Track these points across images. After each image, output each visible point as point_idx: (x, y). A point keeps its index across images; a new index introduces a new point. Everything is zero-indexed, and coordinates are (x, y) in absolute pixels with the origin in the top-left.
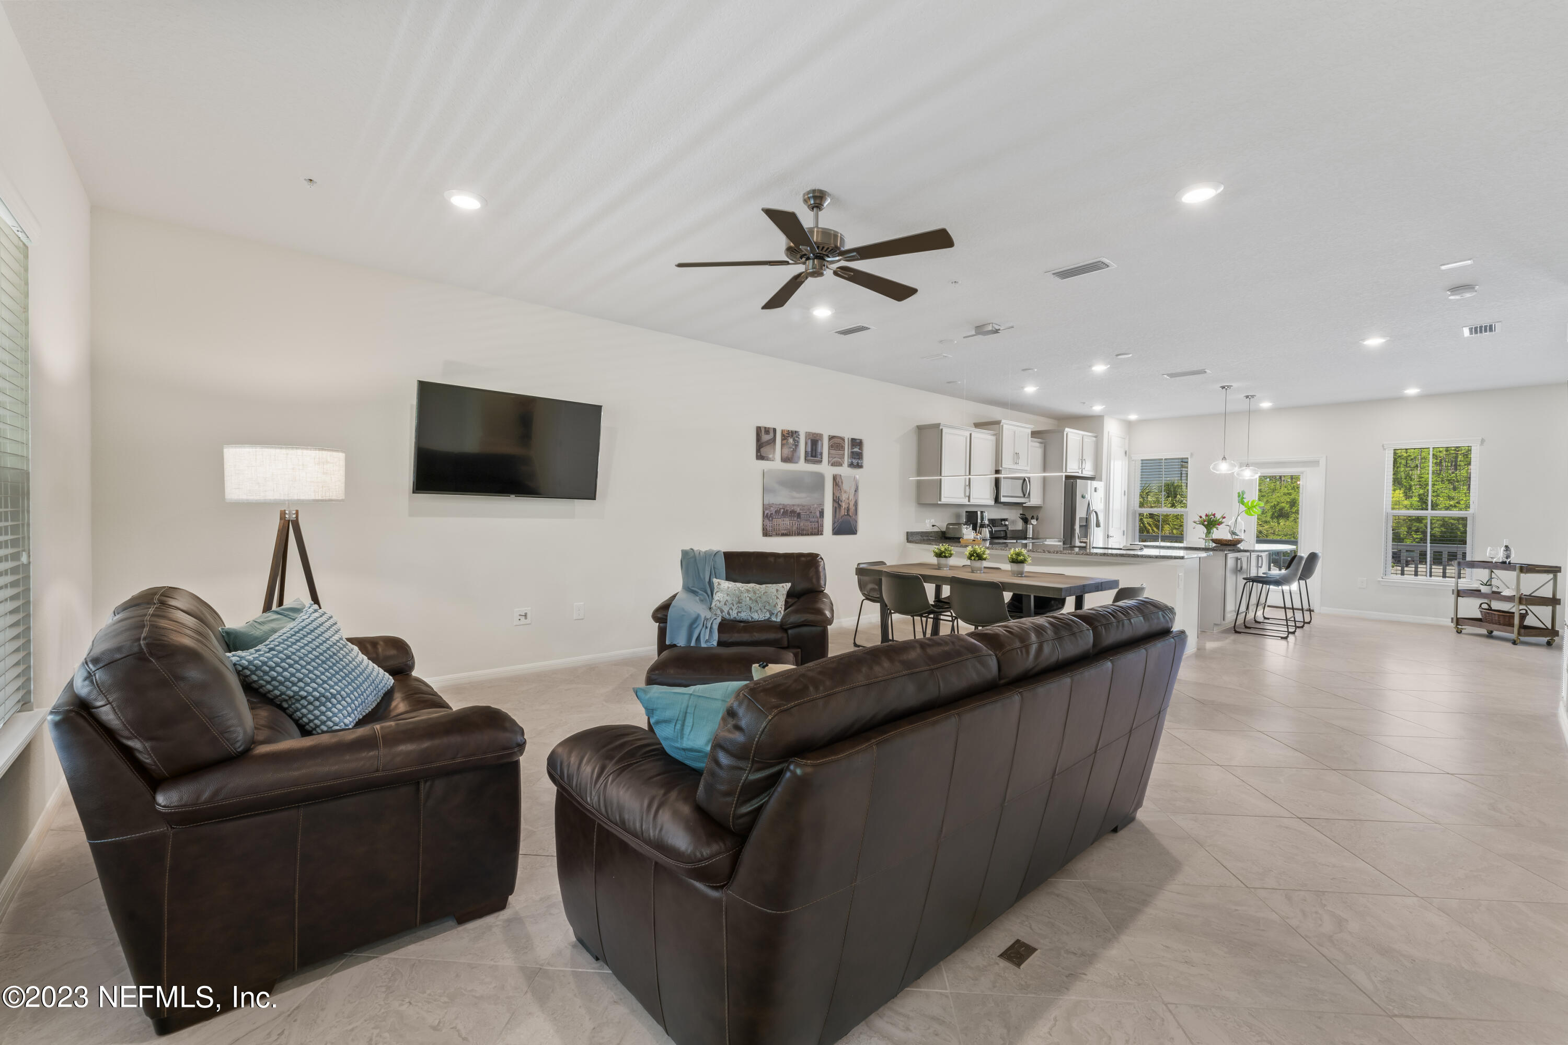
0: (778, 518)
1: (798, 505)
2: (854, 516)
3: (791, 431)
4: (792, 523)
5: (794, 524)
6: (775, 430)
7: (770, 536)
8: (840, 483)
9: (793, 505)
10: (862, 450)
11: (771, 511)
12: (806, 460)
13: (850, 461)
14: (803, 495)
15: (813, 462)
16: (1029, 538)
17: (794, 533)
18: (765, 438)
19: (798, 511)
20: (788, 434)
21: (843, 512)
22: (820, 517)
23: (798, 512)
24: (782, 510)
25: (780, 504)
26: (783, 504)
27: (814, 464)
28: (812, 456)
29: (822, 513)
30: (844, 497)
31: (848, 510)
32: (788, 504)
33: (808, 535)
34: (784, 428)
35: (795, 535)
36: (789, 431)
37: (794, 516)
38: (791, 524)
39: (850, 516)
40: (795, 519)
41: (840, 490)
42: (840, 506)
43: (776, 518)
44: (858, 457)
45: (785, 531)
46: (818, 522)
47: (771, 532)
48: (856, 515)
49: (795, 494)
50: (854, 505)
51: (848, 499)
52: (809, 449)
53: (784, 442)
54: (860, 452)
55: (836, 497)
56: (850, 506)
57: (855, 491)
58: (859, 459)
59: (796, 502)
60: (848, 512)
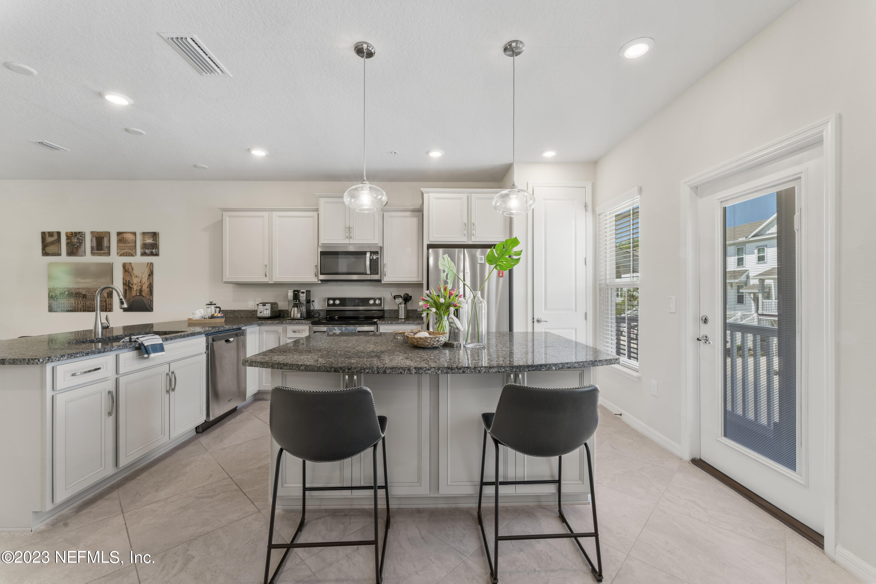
0: (63, 298)
1: (83, 288)
2: (148, 297)
3: (75, 232)
4: (78, 302)
5: (79, 302)
6: (59, 233)
7: (55, 312)
8: (130, 270)
9: (79, 289)
10: (156, 241)
11: (55, 293)
12: (93, 254)
13: (143, 251)
14: (88, 280)
15: (99, 255)
16: (401, 319)
17: (79, 309)
18: (51, 239)
19: (84, 292)
20: (71, 235)
21: (134, 293)
22: (108, 297)
23: (83, 294)
24: (67, 293)
25: (65, 288)
26: (68, 288)
27: (100, 256)
28: (97, 250)
30: (135, 281)
31: (141, 291)
32: (73, 288)
33: (95, 311)
34: (67, 231)
35: (81, 311)
36: (72, 232)
37: (79, 297)
38: (76, 303)
39: (143, 296)
40: (81, 299)
41: (131, 275)
42: (130, 288)
43: (60, 298)
44: (152, 247)
45: (71, 308)
46: (106, 301)
47: (56, 309)
48: (151, 295)
49: (80, 280)
50: (148, 287)
51: (140, 282)
52: (95, 245)
53: (69, 241)
54: (154, 244)
55: (126, 281)
56: (143, 288)
57: (149, 275)
58: (153, 249)
59: (81, 286)
60: (140, 293)
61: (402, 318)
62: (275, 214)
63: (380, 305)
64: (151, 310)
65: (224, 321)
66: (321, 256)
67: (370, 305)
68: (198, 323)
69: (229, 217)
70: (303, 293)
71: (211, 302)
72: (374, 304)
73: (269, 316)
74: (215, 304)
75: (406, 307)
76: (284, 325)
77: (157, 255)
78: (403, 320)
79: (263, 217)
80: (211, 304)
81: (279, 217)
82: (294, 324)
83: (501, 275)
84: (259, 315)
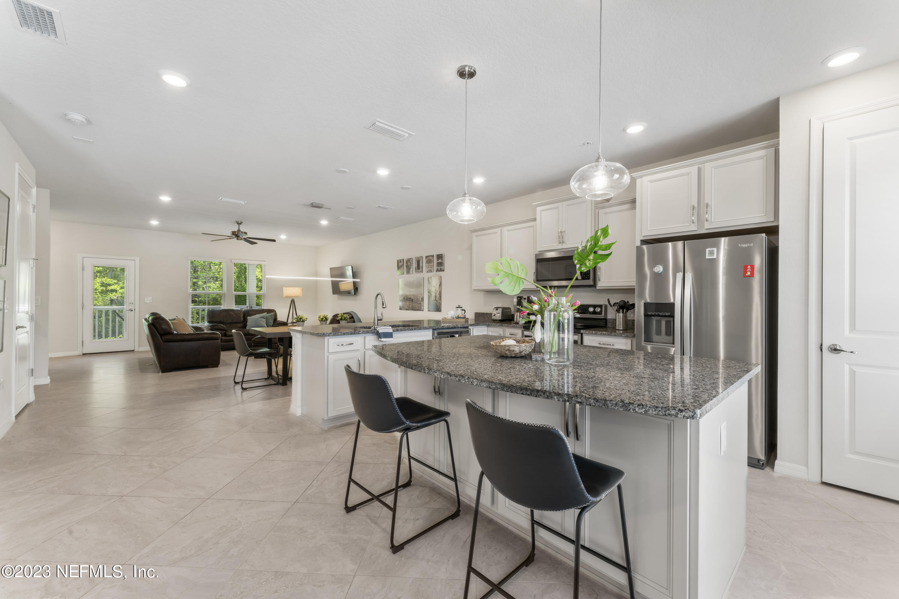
0: (405, 302)
1: (412, 295)
3: (409, 259)
6: (403, 260)
7: (402, 310)
8: (431, 282)
9: (410, 295)
10: (443, 260)
11: (402, 298)
12: (416, 272)
13: (437, 268)
14: (414, 290)
18: (400, 264)
21: (433, 299)
22: (422, 301)
23: (412, 298)
24: (406, 298)
25: (405, 295)
27: (419, 273)
28: (418, 269)
29: (423, 299)
30: (433, 289)
31: (436, 297)
32: (408, 295)
33: (416, 310)
34: (406, 258)
35: (411, 310)
38: (409, 305)
39: (437, 301)
40: (411, 302)
41: (431, 285)
42: (431, 295)
44: (441, 265)
45: (407, 308)
46: (421, 304)
47: (402, 308)
48: (441, 301)
49: (411, 289)
50: (439, 294)
51: (435, 291)
52: (417, 266)
53: (407, 264)
54: (442, 262)
55: (429, 290)
56: (437, 295)
57: (440, 286)
58: (441, 266)
59: (412, 293)
60: (435, 299)
61: (620, 329)
62: (505, 229)
63: (600, 313)
64: (440, 310)
65: (464, 321)
66: (538, 263)
67: (590, 313)
68: (448, 322)
69: (476, 236)
70: (525, 299)
71: (459, 306)
72: (594, 313)
73: (500, 319)
74: (461, 307)
75: (625, 317)
76: (504, 328)
77: (443, 271)
78: (622, 331)
79: (496, 233)
80: (459, 307)
81: (508, 231)
82: (510, 327)
83: (749, 273)
84: (493, 318)
